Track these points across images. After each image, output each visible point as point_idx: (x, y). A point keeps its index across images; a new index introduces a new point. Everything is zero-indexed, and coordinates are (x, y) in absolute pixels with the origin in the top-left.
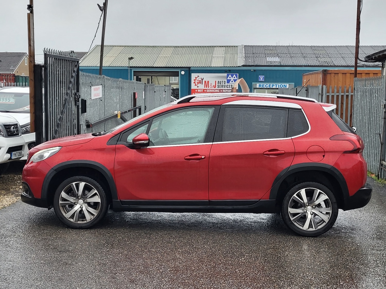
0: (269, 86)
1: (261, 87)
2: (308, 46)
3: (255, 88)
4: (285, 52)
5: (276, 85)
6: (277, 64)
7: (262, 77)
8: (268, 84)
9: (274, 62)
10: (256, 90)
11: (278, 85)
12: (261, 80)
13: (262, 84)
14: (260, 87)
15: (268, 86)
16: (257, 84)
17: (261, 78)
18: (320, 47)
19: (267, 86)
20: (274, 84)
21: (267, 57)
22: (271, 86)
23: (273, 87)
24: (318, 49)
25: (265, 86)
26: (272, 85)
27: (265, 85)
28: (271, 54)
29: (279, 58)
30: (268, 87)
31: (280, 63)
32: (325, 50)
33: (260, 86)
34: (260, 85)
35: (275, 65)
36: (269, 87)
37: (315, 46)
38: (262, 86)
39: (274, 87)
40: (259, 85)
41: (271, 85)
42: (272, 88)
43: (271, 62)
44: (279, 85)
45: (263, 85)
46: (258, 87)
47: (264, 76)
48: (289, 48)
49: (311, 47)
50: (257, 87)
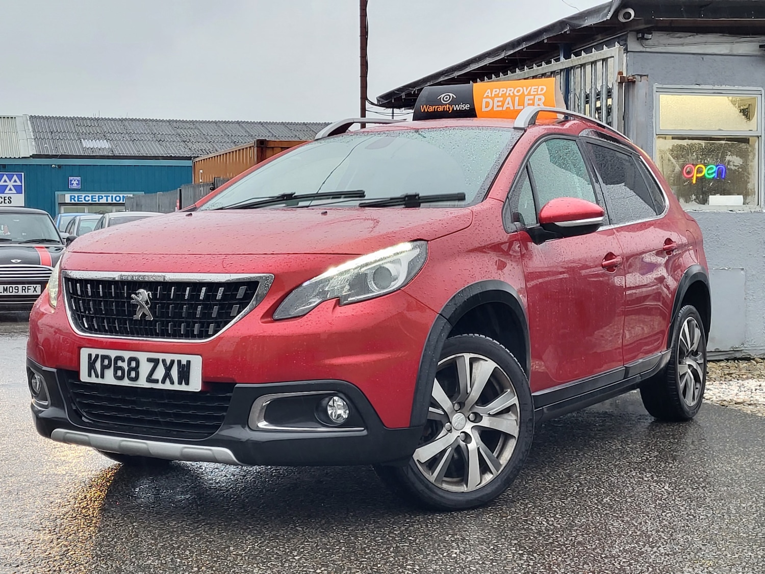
0: (92, 198)
1: (75, 201)
2: (162, 121)
3: (61, 204)
4: (118, 130)
5: (107, 197)
6: (106, 153)
7: (75, 180)
8: (90, 195)
9: (100, 149)
10: (64, 208)
11: (110, 197)
12: (75, 186)
13: (76, 195)
14: (73, 202)
15: (90, 198)
16: (66, 195)
17: (75, 182)
18: (186, 122)
19: (87, 199)
20: (103, 195)
21: (82, 140)
22: (97, 200)
23: (100, 200)
24: (184, 126)
25: (83, 199)
26: (99, 196)
27: (83, 197)
28: (89, 134)
29: (107, 141)
30: (90, 202)
31: (113, 152)
32: (198, 129)
33: (72, 200)
34: (73, 197)
35: (102, 155)
36: (92, 201)
37: (176, 121)
38: (76, 199)
39: (103, 201)
40: (71, 196)
41: (97, 197)
42: (97, 202)
43: (92, 149)
44: (112, 196)
45: (78, 196)
46: (68, 200)
47: (79, 178)
48: (126, 123)
49: (169, 121)
50: (66, 202)
